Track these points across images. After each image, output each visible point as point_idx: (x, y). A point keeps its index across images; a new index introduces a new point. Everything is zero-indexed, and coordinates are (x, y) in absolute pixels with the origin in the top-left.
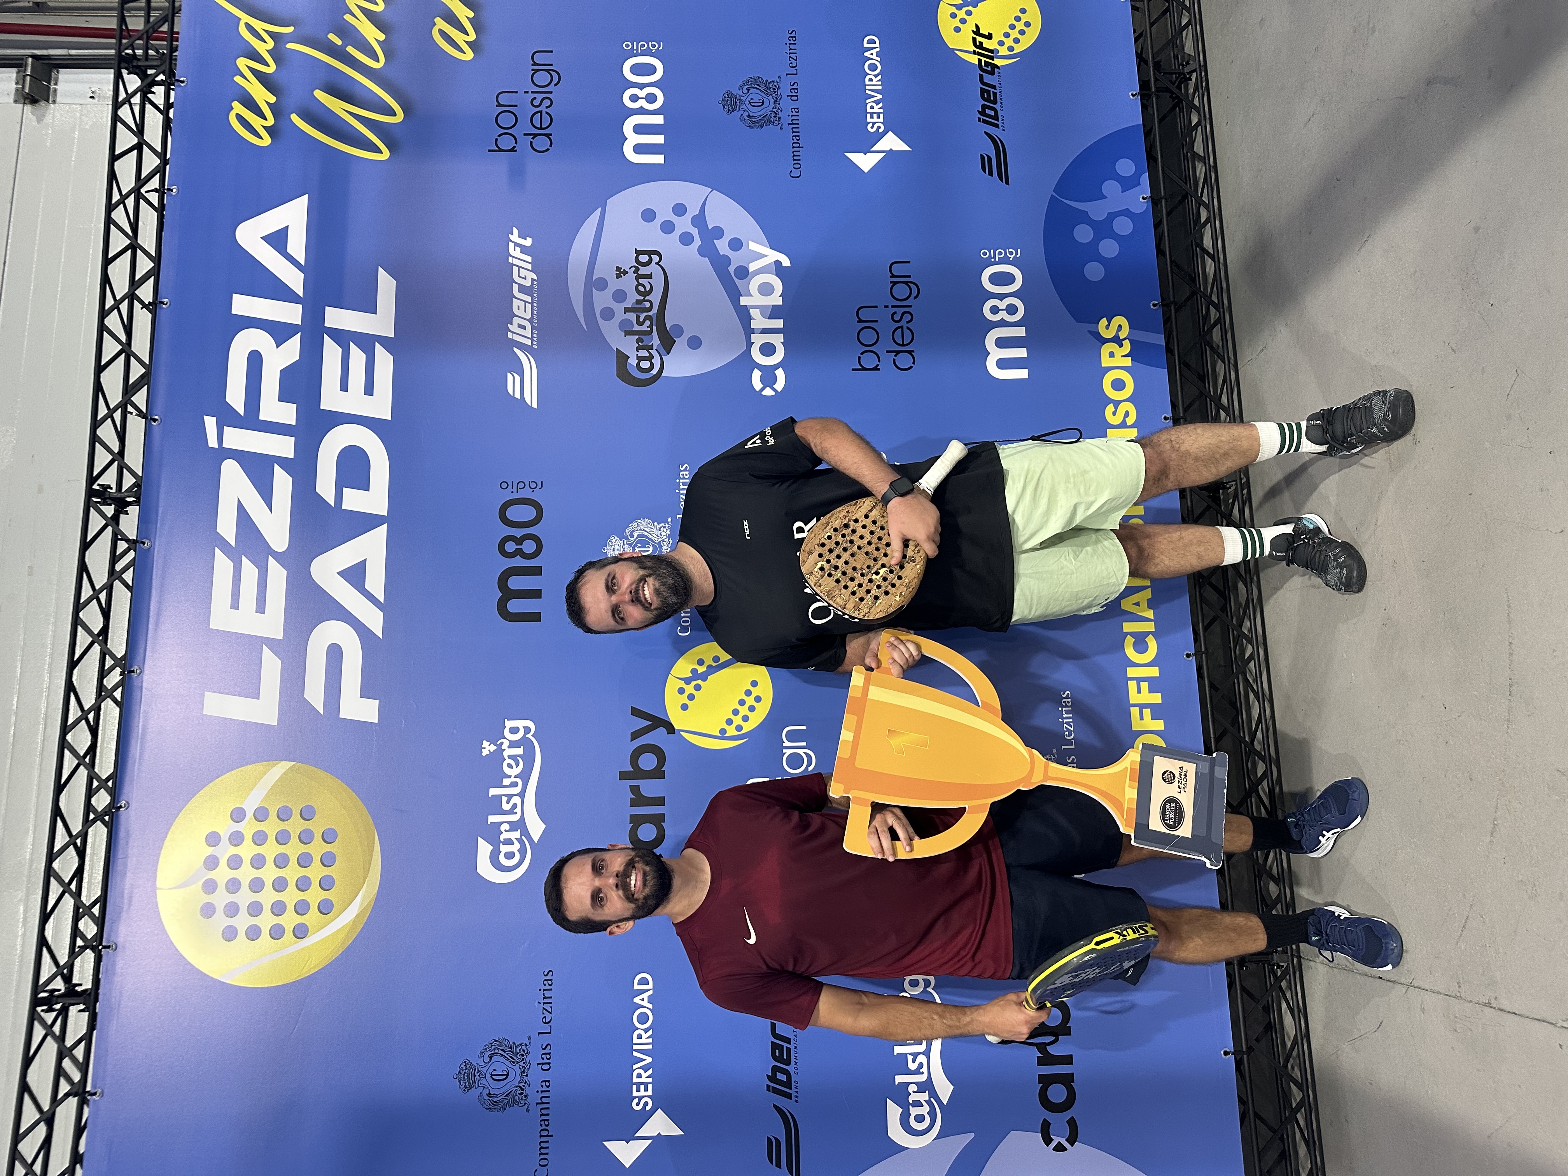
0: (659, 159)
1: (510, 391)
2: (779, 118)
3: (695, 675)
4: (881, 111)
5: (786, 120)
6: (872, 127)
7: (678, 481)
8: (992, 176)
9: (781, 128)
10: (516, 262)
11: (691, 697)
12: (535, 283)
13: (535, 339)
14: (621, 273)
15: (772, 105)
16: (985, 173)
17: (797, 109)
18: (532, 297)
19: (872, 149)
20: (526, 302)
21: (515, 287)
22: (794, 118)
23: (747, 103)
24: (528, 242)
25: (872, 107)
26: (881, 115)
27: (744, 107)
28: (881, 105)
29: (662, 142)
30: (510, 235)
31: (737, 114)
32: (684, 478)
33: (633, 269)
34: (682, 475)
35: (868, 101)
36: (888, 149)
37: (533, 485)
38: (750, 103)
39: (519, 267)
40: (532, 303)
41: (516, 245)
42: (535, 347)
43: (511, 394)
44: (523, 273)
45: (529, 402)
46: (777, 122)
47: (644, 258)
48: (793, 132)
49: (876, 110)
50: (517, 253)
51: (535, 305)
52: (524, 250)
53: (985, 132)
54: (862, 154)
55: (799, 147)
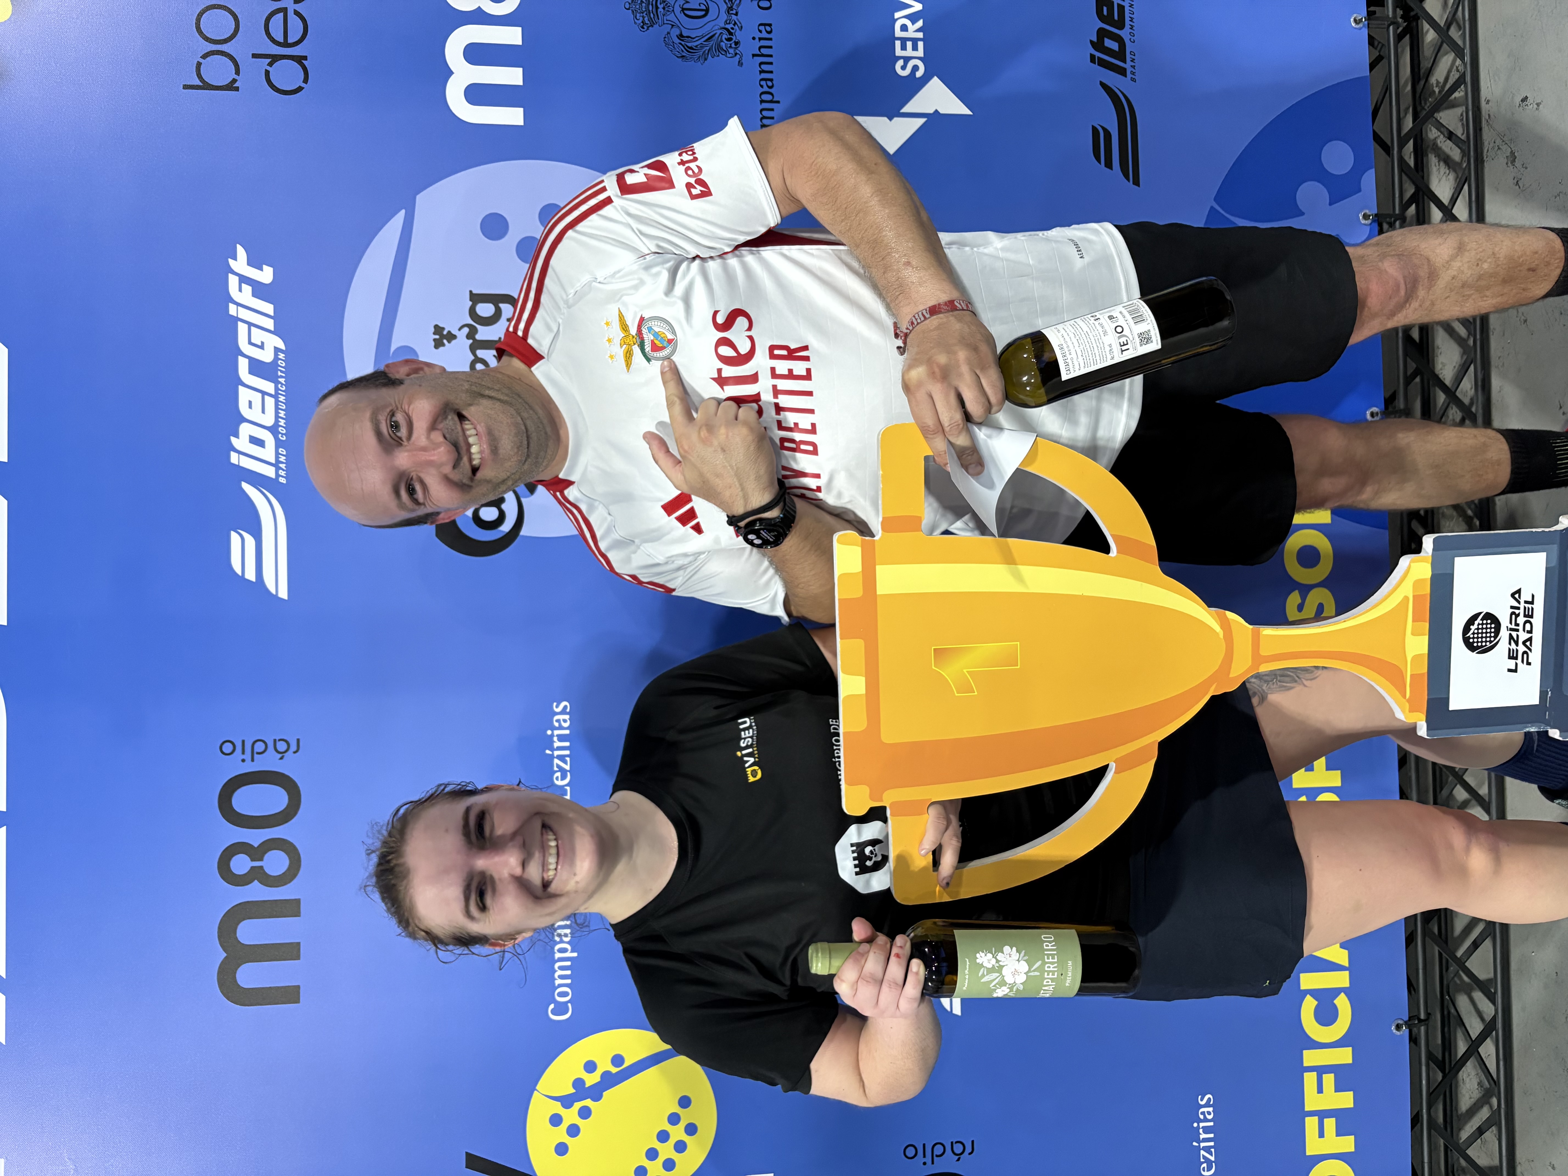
0: (513, 116)
1: (237, 567)
2: (737, 43)
3: (581, 1091)
4: (920, 35)
5: (749, 47)
6: (903, 68)
7: (549, 732)
8: (1111, 169)
9: (740, 64)
10: (243, 314)
11: (574, 1131)
12: (281, 356)
13: (283, 466)
14: (442, 337)
15: (724, 17)
16: (1099, 161)
17: (770, 25)
18: (276, 383)
19: (904, 110)
20: (264, 393)
21: (243, 365)
22: (763, 43)
23: (677, 10)
24: (266, 275)
25: (904, 28)
26: (921, 44)
27: (671, 17)
28: (920, 23)
29: (519, 82)
30: (231, 261)
31: (659, 32)
32: (561, 728)
33: (466, 330)
34: (558, 721)
35: (897, 15)
36: (931, 111)
37: (282, 746)
38: (683, 10)
39: (250, 324)
40: (275, 396)
41: (244, 280)
42: (282, 480)
43: (240, 573)
44: (258, 336)
45: (273, 590)
46: (731, 51)
47: (486, 310)
48: (762, 72)
49: (910, 34)
50: (245, 295)
51: (282, 398)
52: (259, 291)
53: (1102, 84)
54: (885, 119)
55: (771, 102)
